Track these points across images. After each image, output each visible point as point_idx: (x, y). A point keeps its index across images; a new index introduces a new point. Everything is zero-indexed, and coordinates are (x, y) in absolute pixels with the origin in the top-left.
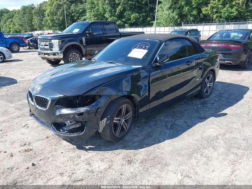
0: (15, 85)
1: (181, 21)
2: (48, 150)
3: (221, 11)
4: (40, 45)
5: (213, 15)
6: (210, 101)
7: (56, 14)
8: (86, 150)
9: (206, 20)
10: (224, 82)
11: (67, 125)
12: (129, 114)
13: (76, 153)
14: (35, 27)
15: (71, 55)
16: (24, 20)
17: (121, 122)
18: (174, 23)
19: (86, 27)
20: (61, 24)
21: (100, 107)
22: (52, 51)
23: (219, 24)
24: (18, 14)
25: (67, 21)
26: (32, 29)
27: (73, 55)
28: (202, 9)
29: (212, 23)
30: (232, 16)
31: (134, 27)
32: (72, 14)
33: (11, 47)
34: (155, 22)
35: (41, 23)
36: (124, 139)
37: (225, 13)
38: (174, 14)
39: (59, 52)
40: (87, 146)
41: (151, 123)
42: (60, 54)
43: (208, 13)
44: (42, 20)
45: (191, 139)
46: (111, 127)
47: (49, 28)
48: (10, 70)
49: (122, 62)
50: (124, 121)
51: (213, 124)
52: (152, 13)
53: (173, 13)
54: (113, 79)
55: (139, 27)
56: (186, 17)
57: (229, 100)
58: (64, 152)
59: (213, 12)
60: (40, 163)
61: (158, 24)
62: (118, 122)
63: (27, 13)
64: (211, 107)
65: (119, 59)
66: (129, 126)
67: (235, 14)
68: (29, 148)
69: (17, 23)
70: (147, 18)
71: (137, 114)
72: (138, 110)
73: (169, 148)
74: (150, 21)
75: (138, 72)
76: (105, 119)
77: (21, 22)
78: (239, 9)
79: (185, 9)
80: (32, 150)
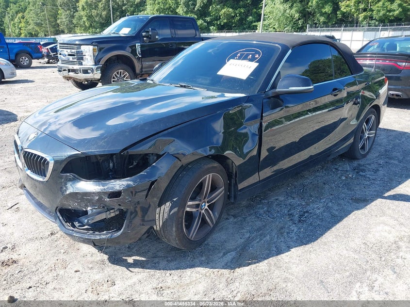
0: (13, 124)
1: (303, 23)
2: (49, 264)
3: (372, 7)
4: (60, 54)
5: (359, 14)
6: (369, 164)
7: (96, 7)
8: (128, 266)
9: (347, 21)
10: (390, 128)
11: (90, 212)
12: (217, 193)
13: (106, 272)
14: (61, 28)
15: (115, 73)
16: (44, 16)
17: (202, 210)
18: (292, 27)
19: (142, 25)
20: (104, 24)
21: (157, 180)
22: (82, 65)
23: (368, 30)
24: (33, 6)
25: (113, 18)
26: (57, 31)
27: (118, 73)
28: (340, 3)
29: (356, 27)
30: (391, 16)
31: (224, 32)
32: (122, 8)
33: (18, 58)
34: (260, 24)
35: (71, 22)
36: (206, 242)
37: (379, 11)
38: (293, 11)
39: (93, 67)
40: (130, 256)
41: (259, 208)
42: (95, 72)
43: (351, 10)
44: (73, 17)
45: (343, 246)
46: (180, 222)
47: (84, 30)
48: (8, 97)
49: (205, 85)
50: (206, 207)
51: (384, 214)
52: (256, 8)
53: (291, 9)
54: (186, 120)
55: (233, 32)
56: (314, 16)
57: (405, 165)
58: (81, 269)
59: (360, 9)
60: (27, 294)
61: (266, 28)
62: (194, 210)
63: (49, 4)
64: (374, 177)
65: (199, 80)
66: (217, 216)
67: (397, 13)
68: (11, 256)
69: (33, 20)
70: (247, 16)
71: (234, 191)
72: (236, 185)
73: (300, 266)
74: (252, 22)
75: (239, 107)
76: (168, 204)
77: (39, 19)
78: (405, 5)
79: (312, 3)
80: (15, 263)
